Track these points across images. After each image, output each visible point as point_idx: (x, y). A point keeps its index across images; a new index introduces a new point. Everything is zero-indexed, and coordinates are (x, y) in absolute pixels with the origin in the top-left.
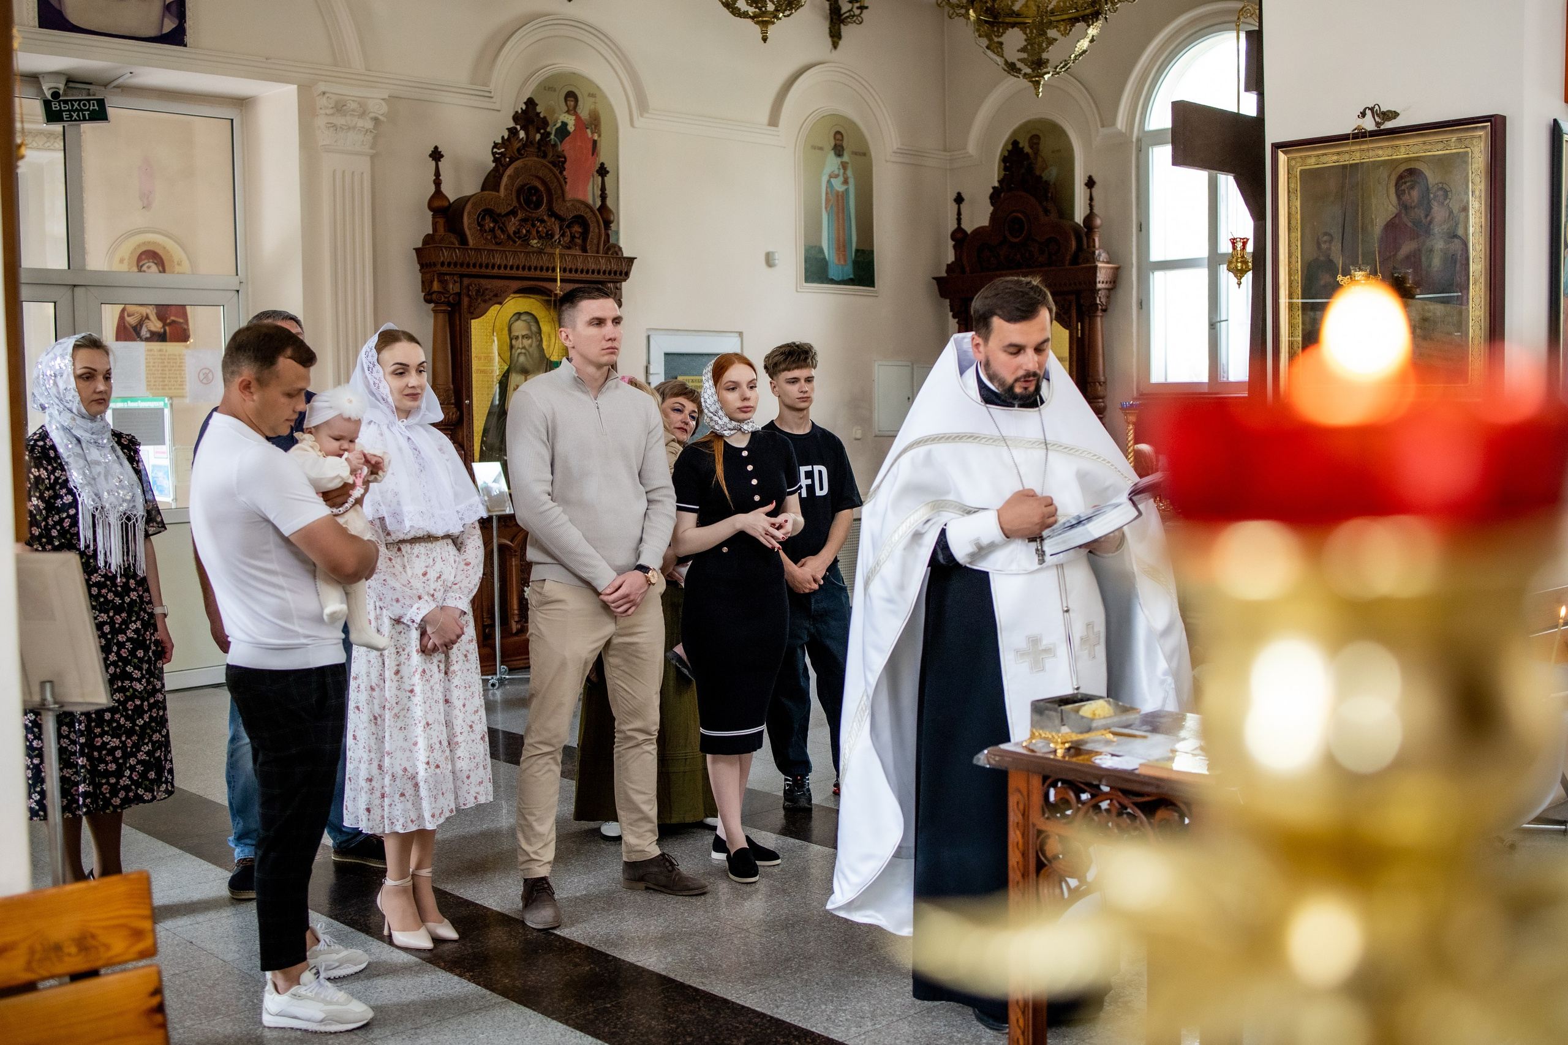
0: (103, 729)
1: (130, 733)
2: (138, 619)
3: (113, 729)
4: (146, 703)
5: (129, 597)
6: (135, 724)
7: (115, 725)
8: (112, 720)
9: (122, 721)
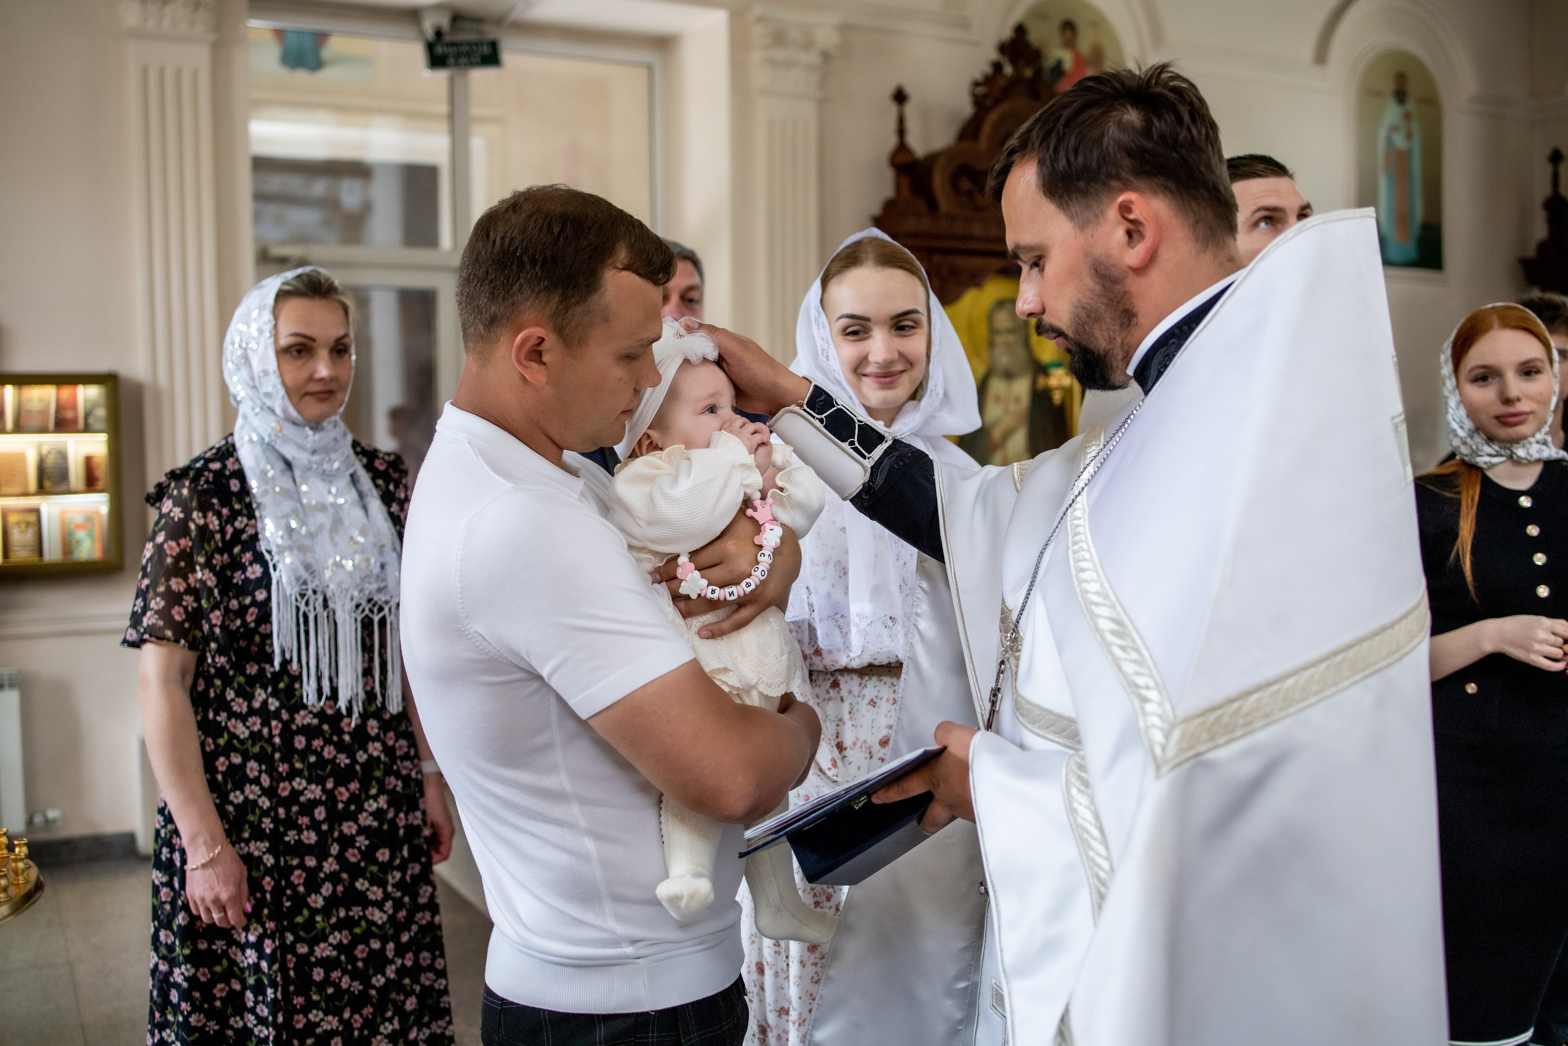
0: (308, 999)
1: (357, 1002)
2: (382, 790)
3: (328, 999)
4: (391, 946)
5: (366, 751)
6: (368, 985)
7: (330, 991)
8: (327, 981)
9: (345, 982)
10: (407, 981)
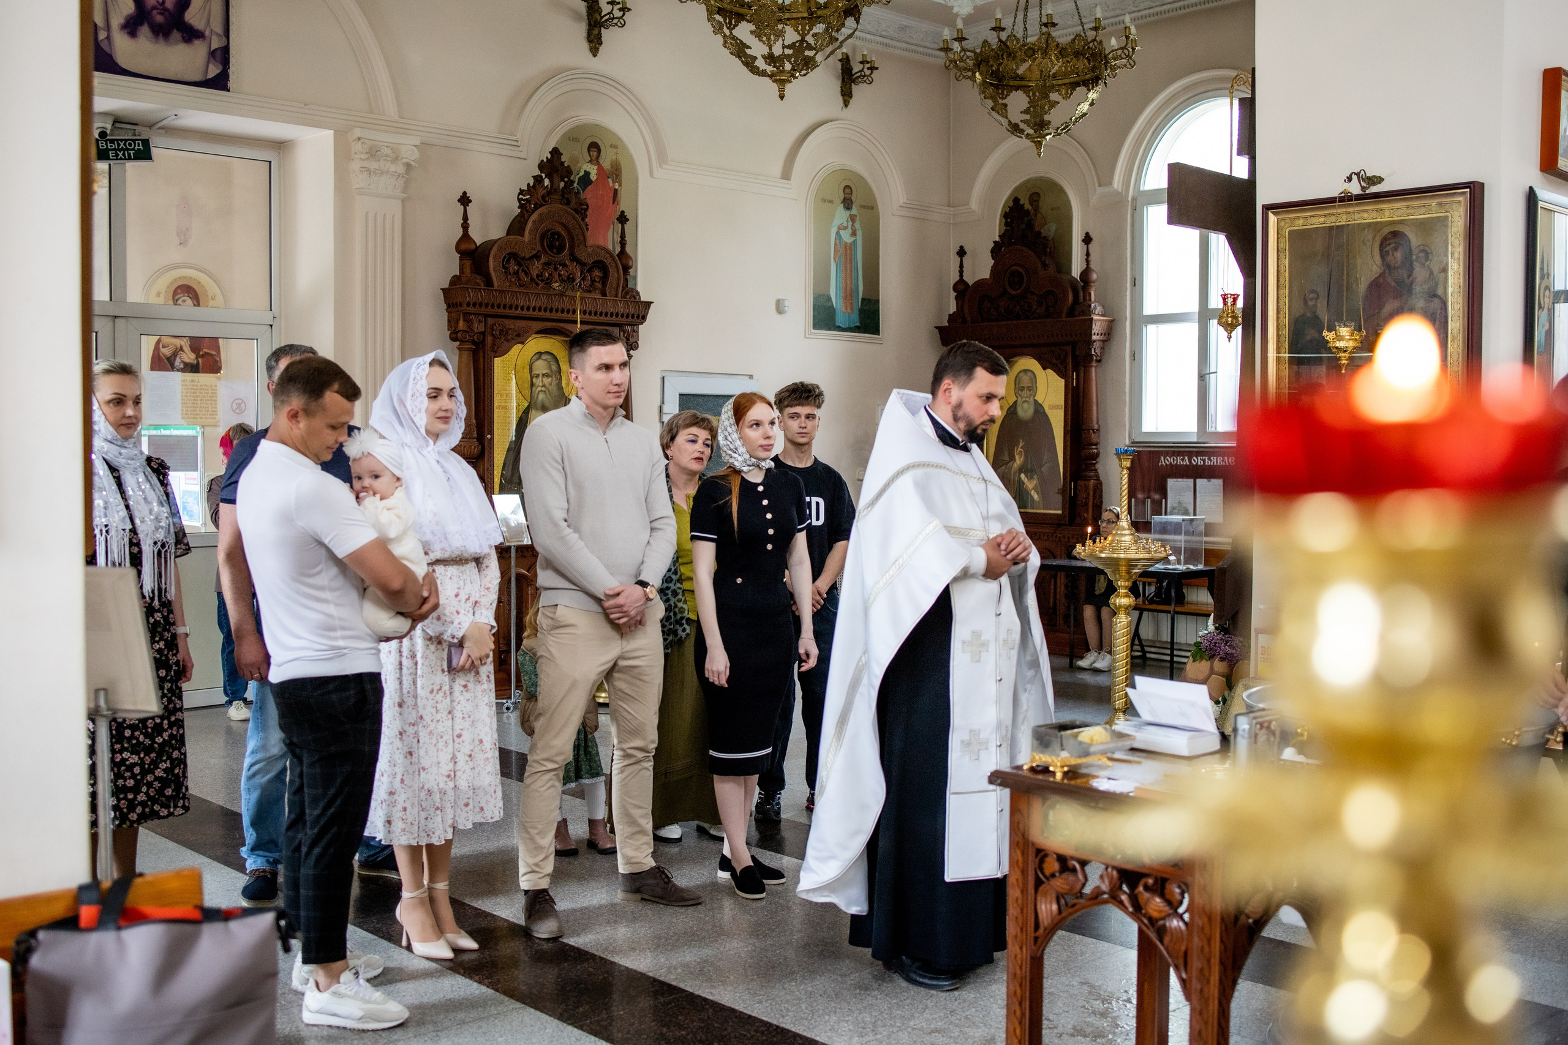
10: (174, 742)
